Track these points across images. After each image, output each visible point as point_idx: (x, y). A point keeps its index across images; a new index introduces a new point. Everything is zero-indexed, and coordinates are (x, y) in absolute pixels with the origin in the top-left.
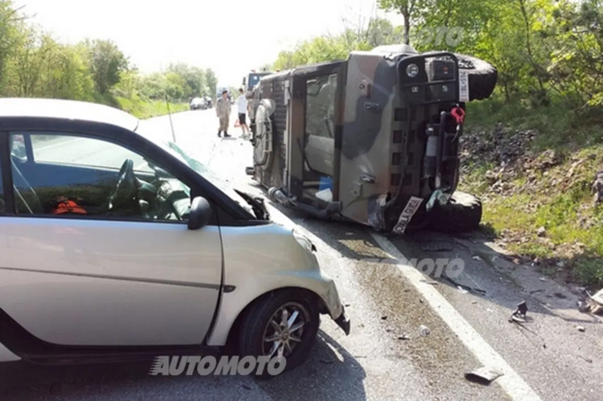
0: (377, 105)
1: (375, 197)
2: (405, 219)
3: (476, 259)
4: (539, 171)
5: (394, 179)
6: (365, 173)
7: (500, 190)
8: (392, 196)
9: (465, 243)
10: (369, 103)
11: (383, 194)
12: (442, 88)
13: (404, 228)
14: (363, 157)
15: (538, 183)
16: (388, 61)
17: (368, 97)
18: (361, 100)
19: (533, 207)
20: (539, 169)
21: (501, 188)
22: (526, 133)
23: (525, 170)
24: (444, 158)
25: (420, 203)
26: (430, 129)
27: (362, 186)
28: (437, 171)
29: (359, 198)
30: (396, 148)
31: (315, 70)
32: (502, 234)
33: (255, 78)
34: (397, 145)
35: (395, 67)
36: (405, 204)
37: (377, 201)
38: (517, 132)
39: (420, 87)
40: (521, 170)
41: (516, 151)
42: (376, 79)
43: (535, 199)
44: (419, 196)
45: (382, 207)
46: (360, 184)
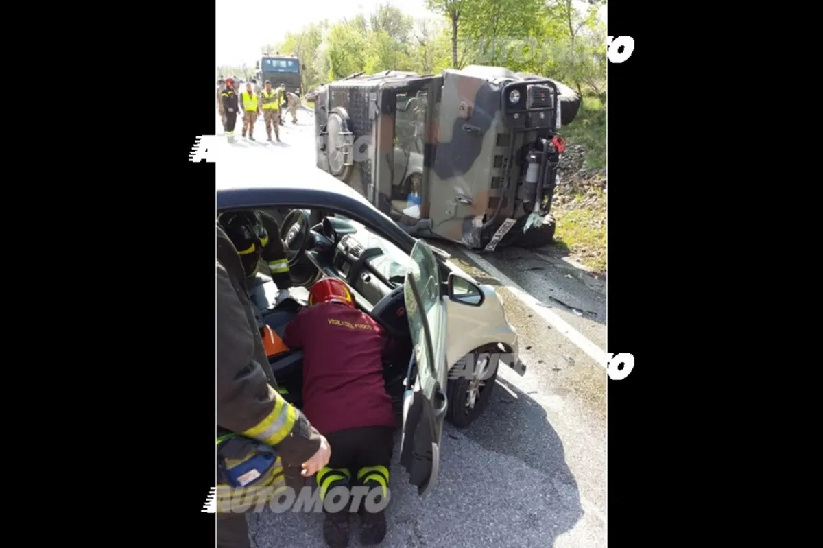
0: (479, 128)
1: (471, 218)
2: (497, 238)
3: (568, 278)
4: (600, 188)
5: (492, 202)
6: (461, 195)
7: (559, 204)
8: (488, 218)
9: (548, 259)
10: (468, 126)
11: (479, 215)
12: (539, 115)
13: (495, 246)
14: (459, 179)
15: (598, 199)
16: (492, 85)
17: (468, 119)
18: (459, 122)
19: (597, 222)
20: (598, 186)
21: (558, 201)
22: (576, 148)
23: (582, 185)
24: (545, 186)
25: (513, 224)
26: (533, 157)
27: (457, 207)
28: (537, 198)
29: (453, 218)
30: (496, 173)
31: (405, 84)
32: (575, 248)
33: (269, 62)
34: (498, 169)
35: (499, 92)
36: (500, 225)
37: (473, 222)
38: (567, 147)
39: (521, 114)
40: (578, 184)
41: (568, 164)
42: (478, 101)
43: (598, 215)
44: (512, 218)
45: (479, 228)
46: (455, 204)
